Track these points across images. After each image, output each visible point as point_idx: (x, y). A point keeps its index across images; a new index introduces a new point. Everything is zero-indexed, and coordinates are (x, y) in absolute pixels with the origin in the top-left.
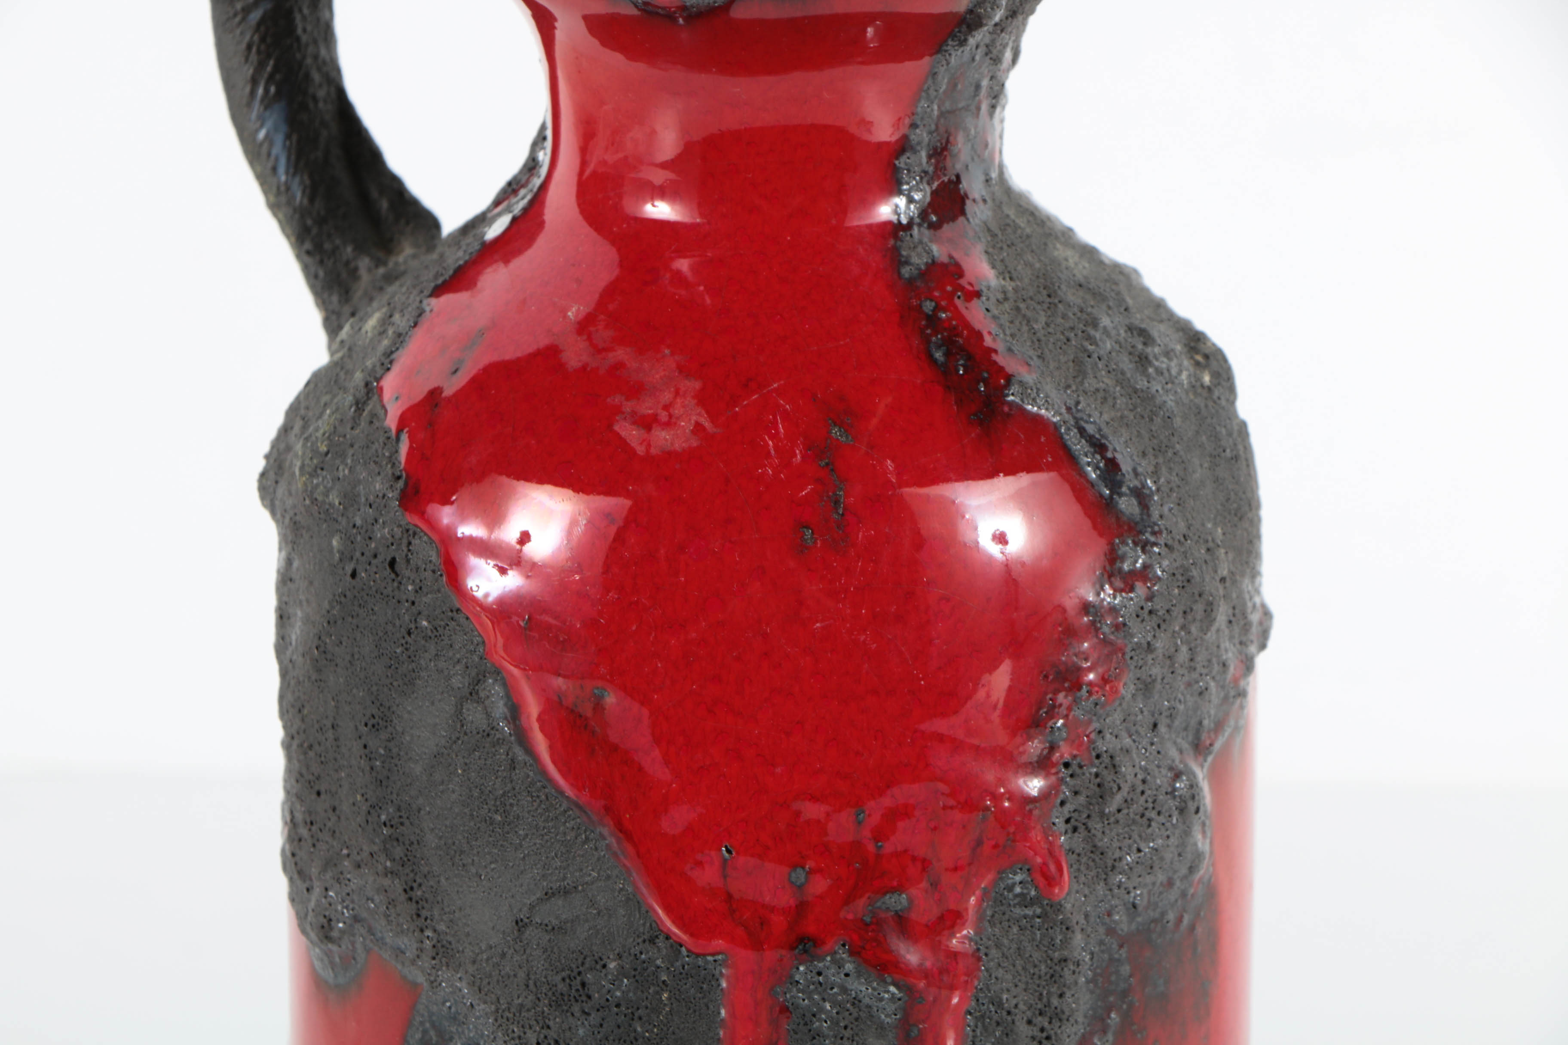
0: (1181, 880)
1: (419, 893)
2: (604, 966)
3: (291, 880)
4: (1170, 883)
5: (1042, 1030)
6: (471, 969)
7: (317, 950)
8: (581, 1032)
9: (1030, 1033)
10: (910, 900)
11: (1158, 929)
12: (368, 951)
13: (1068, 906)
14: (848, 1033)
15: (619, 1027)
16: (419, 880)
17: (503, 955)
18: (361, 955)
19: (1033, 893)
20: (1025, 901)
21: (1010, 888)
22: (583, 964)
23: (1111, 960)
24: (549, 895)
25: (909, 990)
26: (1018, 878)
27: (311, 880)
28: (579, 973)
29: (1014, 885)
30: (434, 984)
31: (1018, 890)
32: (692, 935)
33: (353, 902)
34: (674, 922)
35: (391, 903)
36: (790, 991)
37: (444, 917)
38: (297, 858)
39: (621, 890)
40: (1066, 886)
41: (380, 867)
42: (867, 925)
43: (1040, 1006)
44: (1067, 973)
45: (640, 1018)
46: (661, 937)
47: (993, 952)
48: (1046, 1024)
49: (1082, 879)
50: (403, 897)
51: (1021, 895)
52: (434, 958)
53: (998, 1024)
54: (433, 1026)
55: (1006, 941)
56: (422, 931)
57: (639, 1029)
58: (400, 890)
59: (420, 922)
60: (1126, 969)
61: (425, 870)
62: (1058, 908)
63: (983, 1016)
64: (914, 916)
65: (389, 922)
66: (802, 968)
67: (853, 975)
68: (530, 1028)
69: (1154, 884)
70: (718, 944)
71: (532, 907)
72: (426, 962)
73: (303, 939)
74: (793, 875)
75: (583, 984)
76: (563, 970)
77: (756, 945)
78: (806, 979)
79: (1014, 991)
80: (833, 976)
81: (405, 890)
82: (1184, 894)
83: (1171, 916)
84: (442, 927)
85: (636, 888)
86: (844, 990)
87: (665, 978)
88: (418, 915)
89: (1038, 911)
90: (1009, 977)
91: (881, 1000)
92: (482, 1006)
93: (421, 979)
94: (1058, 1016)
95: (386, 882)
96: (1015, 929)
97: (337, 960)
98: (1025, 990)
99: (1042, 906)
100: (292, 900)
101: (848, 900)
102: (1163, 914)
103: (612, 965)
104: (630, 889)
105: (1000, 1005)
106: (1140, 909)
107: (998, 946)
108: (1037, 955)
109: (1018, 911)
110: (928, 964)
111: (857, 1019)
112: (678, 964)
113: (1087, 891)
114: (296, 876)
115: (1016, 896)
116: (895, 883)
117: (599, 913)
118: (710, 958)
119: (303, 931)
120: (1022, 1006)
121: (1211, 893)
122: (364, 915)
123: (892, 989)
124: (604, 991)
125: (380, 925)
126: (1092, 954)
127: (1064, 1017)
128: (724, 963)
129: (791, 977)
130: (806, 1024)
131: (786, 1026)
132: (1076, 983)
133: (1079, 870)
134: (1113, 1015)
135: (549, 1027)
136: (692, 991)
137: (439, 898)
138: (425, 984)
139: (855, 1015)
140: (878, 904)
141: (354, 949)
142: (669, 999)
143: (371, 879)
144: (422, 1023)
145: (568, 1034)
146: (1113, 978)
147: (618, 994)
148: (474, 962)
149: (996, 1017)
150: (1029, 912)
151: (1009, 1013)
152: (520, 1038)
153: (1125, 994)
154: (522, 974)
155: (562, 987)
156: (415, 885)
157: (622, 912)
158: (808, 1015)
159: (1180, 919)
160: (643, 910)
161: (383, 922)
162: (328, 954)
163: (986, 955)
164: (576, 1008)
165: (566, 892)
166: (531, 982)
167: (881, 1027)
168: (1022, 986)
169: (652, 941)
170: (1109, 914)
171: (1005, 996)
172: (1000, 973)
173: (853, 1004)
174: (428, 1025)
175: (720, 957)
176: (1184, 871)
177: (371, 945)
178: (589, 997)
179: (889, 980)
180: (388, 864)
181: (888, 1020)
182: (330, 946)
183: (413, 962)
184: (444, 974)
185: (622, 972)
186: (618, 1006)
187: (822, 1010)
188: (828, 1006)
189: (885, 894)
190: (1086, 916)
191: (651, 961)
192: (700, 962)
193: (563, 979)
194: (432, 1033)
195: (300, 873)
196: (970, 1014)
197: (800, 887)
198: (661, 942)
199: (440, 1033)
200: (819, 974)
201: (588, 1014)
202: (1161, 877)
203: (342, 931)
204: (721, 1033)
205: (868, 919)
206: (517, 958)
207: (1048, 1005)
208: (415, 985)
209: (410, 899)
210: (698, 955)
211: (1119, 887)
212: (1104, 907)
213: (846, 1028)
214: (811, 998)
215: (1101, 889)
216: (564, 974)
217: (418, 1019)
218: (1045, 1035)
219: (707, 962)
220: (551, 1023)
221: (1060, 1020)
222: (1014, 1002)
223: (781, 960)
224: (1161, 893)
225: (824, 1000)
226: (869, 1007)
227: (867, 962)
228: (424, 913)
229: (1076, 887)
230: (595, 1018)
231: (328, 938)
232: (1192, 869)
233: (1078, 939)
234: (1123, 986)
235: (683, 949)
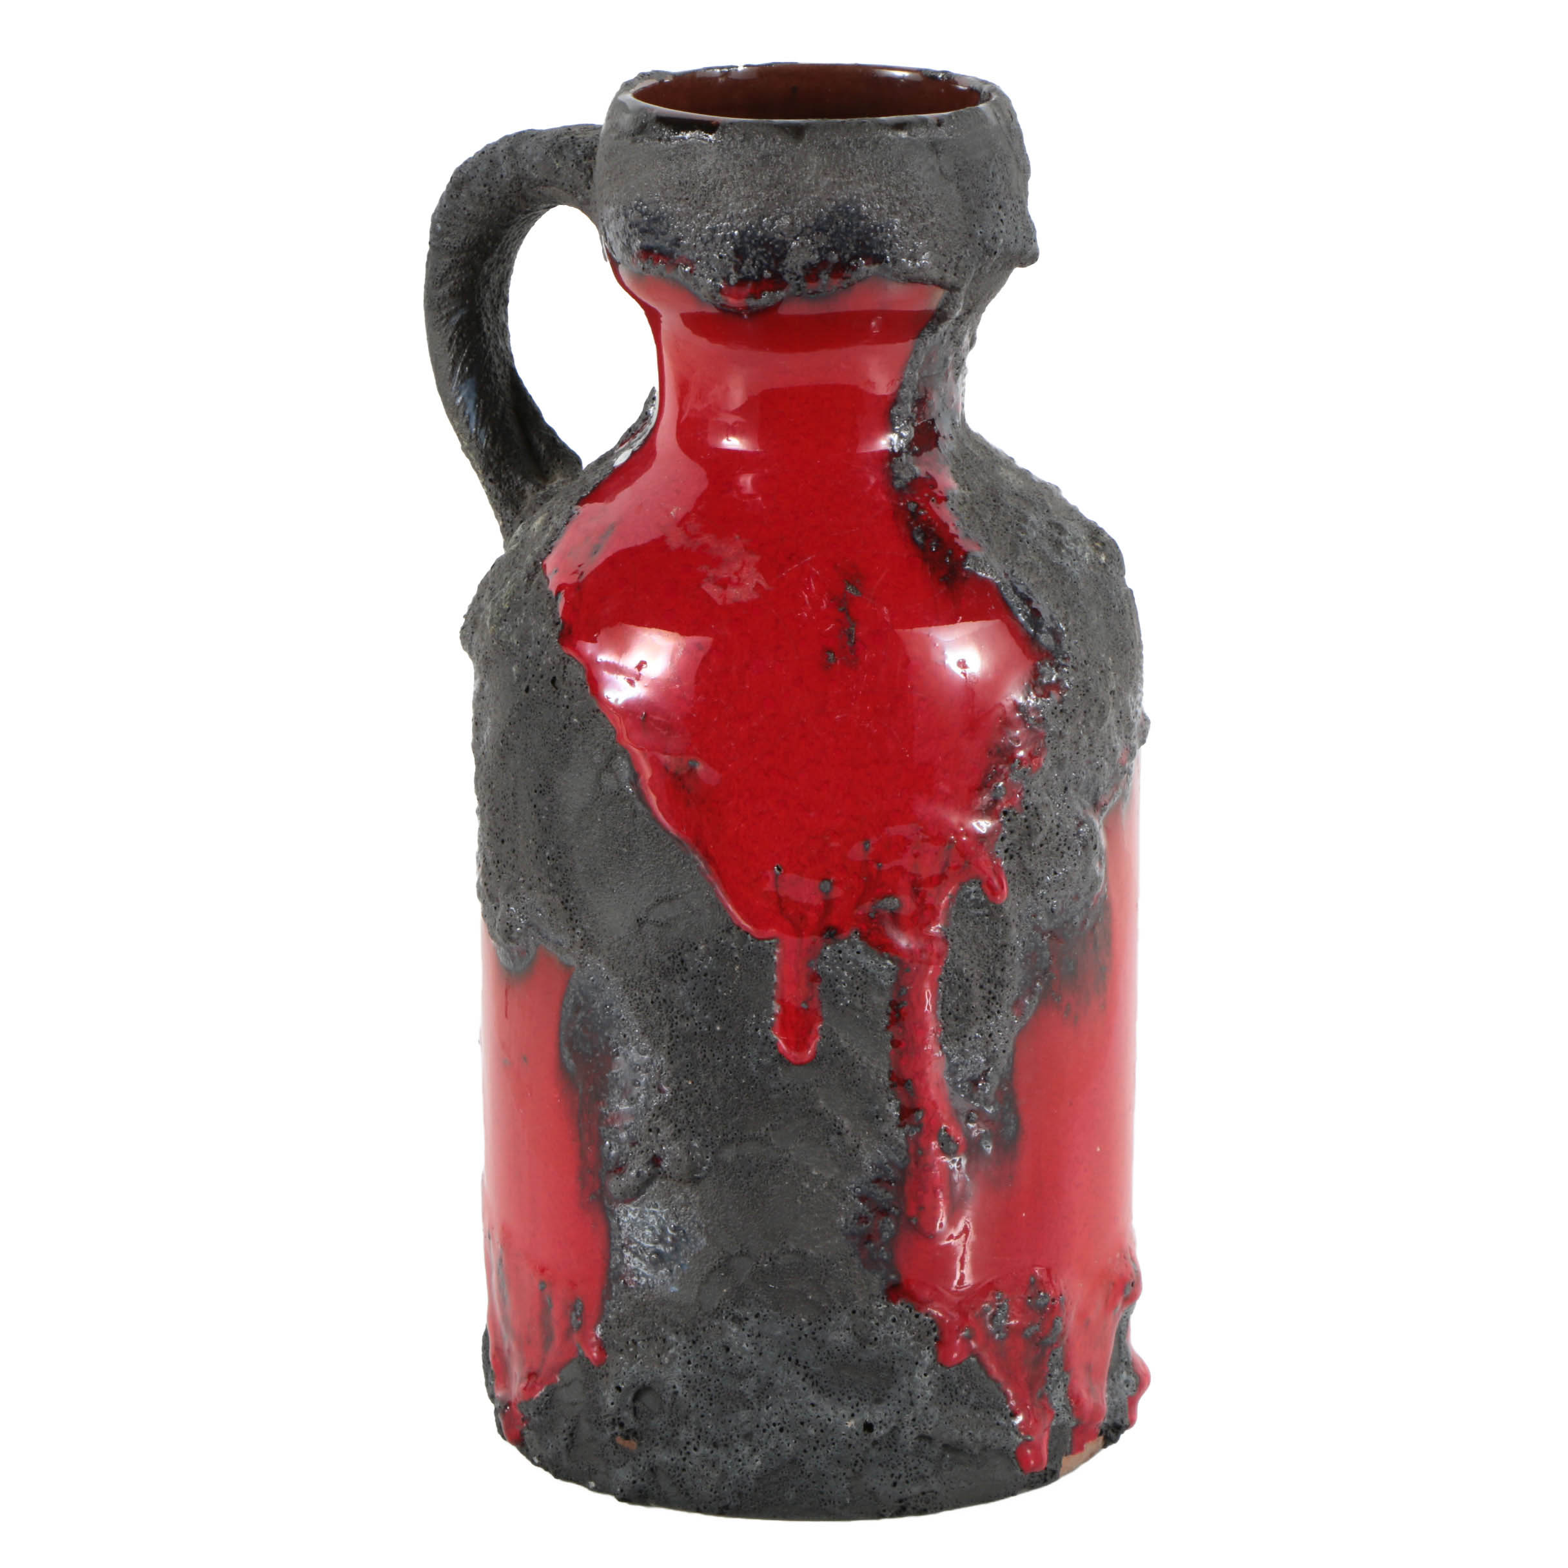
0: (1085, 895)
1: (572, 904)
2: (696, 949)
3: (484, 902)
4: (1077, 897)
5: (990, 992)
6: (607, 954)
7: (502, 949)
8: (681, 993)
9: (982, 994)
10: (900, 902)
11: (1070, 927)
12: (537, 946)
13: (1007, 908)
14: (859, 992)
15: (706, 989)
16: (572, 895)
17: (629, 943)
18: (532, 949)
19: (983, 899)
20: (978, 905)
21: (968, 896)
22: (682, 947)
23: (1037, 947)
24: (659, 901)
25: (899, 962)
26: (973, 889)
27: (498, 901)
28: (680, 954)
29: (970, 893)
30: (582, 965)
31: (973, 897)
32: (755, 926)
33: (527, 913)
34: (742, 918)
35: (553, 912)
36: (821, 964)
37: (589, 919)
38: (488, 887)
39: (707, 897)
40: (1006, 897)
41: (545, 888)
42: (871, 919)
43: (988, 976)
44: (1006, 954)
45: (720, 983)
46: (734, 928)
47: (957, 939)
48: (992, 989)
49: (1017, 891)
50: (561, 907)
51: (976, 900)
52: (582, 947)
53: (960, 987)
54: (581, 991)
55: (965, 932)
56: (574, 929)
57: (720, 991)
58: (559, 902)
59: (573, 924)
60: (1047, 954)
61: (576, 888)
62: (1000, 909)
63: (949, 982)
64: (903, 912)
65: (552, 925)
66: (828, 948)
67: (863, 952)
68: (647, 991)
69: (1066, 896)
70: (773, 931)
71: (648, 910)
72: (577, 951)
73: (493, 942)
74: (822, 885)
75: (682, 961)
76: (669, 952)
77: (798, 932)
78: (831, 956)
79: (971, 966)
80: (849, 953)
81: (562, 902)
82: (1087, 905)
83: (1078, 919)
84: (587, 926)
85: (718, 895)
86: (856, 963)
87: (736, 955)
88: (571, 919)
89: (987, 911)
90: (968, 956)
91: (882, 969)
92: (615, 979)
93: (573, 963)
94: (1000, 984)
95: (550, 897)
96: (971, 924)
97: (516, 954)
98: (979, 965)
99: (989, 908)
100: (484, 916)
101: (860, 902)
102: (1072, 918)
103: (702, 948)
104: (713, 896)
105: (961, 974)
106: (1056, 913)
107: (960, 935)
108: (986, 942)
109: (973, 911)
110: (912, 946)
111: (865, 983)
112: (746, 946)
113: (1020, 900)
114: (487, 899)
115: (972, 901)
116: (890, 891)
117: (693, 913)
118: (767, 942)
119: (493, 936)
120: (976, 976)
121: (1106, 905)
122: (535, 921)
123: (889, 962)
124: (697, 965)
125: (545, 926)
126: (1024, 942)
127: (1005, 984)
128: (776, 945)
129: (821, 954)
130: (831, 986)
131: (818, 987)
132: (1013, 961)
133: (1014, 885)
134: (1038, 984)
135: (659, 991)
136: (755, 964)
137: (585, 907)
138: (576, 965)
139: (864, 980)
140: (879, 905)
141: (528, 946)
142: (740, 970)
143: (539, 896)
144: (574, 992)
145: (672, 995)
146: (1038, 960)
147: (706, 967)
148: (609, 949)
149: (958, 983)
150: (980, 912)
151: (967, 980)
152: (640, 999)
153: (1045, 972)
154: (641, 956)
155: (668, 964)
156: (569, 899)
157: (708, 911)
158: (833, 980)
159: (1085, 922)
160: (722, 910)
161: (548, 925)
162: (509, 950)
163: (952, 940)
164: (678, 978)
165: (670, 899)
166: (647, 961)
167: (881, 988)
168: (976, 962)
169: (728, 930)
170: (1035, 916)
171: (964, 969)
172: (961, 953)
173: (863, 973)
174: (578, 993)
175: (773, 941)
176: (1087, 889)
177: (539, 941)
178: (686, 970)
179: (886, 956)
180: (551, 885)
181: (886, 983)
182: (511, 944)
183: (568, 951)
184: (589, 958)
185: (708, 952)
186: (706, 975)
187: (842, 976)
188: (846, 974)
189: (883, 898)
190: (1020, 916)
191: (727, 944)
192: (760, 944)
193: (669, 958)
194: (581, 998)
195: (490, 896)
196: (941, 980)
197: (827, 893)
198: (734, 931)
199: (586, 998)
200: (840, 952)
201: (686, 981)
202: (1071, 893)
203: (519, 934)
204: (774, 991)
205: (872, 915)
206: (638, 945)
207: (994, 975)
208: (569, 968)
209: (566, 908)
210: (759, 940)
211: (1042, 897)
212: (1031, 911)
213: (858, 988)
214: (834, 969)
215: (1029, 898)
216: (670, 954)
217: (572, 990)
218: (992, 996)
219: (765, 945)
220: (661, 988)
221: (1002, 986)
222: (971, 973)
223: (814, 943)
224: (1071, 904)
225: (843, 970)
226: (873, 974)
227: (870, 944)
228: (575, 917)
229: (1012, 896)
230: (690, 984)
231: (510, 939)
232: (1092, 888)
233: (1014, 932)
234: (1045, 965)
235: (749, 936)
